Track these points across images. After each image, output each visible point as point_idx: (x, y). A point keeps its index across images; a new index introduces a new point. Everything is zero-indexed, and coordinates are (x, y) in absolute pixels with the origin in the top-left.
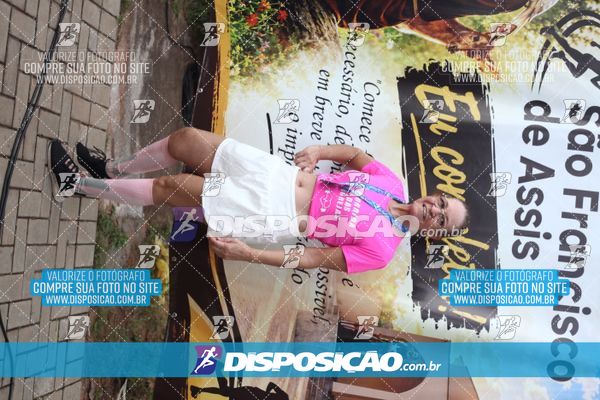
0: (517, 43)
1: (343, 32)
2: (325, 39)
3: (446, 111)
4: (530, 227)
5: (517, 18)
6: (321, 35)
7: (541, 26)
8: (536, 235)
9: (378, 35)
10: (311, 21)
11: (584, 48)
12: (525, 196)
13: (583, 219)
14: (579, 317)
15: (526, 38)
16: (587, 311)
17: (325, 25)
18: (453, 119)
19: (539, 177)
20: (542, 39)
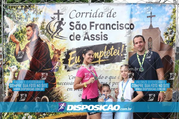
0: (56, 44)
1: (57, 86)
2: (59, 90)
3: (74, 59)
4: (100, 37)
5: (50, 45)
6: (58, 91)
7: (51, 39)
8: (102, 35)
9: (57, 78)
10: (55, 94)
11: (56, 28)
12: (93, 39)
13: (97, 25)
14: (119, 24)
15: (55, 42)
16: (118, 22)
17: (56, 91)
18: (76, 57)
19: (88, 36)
20: (54, 38)
